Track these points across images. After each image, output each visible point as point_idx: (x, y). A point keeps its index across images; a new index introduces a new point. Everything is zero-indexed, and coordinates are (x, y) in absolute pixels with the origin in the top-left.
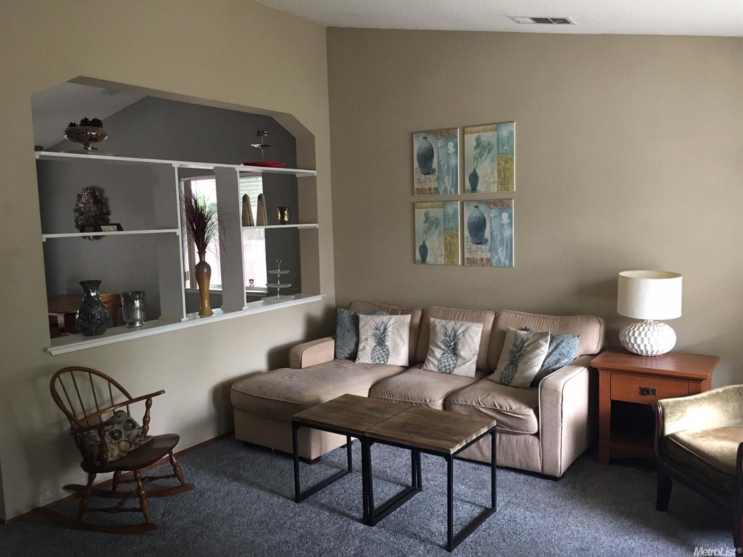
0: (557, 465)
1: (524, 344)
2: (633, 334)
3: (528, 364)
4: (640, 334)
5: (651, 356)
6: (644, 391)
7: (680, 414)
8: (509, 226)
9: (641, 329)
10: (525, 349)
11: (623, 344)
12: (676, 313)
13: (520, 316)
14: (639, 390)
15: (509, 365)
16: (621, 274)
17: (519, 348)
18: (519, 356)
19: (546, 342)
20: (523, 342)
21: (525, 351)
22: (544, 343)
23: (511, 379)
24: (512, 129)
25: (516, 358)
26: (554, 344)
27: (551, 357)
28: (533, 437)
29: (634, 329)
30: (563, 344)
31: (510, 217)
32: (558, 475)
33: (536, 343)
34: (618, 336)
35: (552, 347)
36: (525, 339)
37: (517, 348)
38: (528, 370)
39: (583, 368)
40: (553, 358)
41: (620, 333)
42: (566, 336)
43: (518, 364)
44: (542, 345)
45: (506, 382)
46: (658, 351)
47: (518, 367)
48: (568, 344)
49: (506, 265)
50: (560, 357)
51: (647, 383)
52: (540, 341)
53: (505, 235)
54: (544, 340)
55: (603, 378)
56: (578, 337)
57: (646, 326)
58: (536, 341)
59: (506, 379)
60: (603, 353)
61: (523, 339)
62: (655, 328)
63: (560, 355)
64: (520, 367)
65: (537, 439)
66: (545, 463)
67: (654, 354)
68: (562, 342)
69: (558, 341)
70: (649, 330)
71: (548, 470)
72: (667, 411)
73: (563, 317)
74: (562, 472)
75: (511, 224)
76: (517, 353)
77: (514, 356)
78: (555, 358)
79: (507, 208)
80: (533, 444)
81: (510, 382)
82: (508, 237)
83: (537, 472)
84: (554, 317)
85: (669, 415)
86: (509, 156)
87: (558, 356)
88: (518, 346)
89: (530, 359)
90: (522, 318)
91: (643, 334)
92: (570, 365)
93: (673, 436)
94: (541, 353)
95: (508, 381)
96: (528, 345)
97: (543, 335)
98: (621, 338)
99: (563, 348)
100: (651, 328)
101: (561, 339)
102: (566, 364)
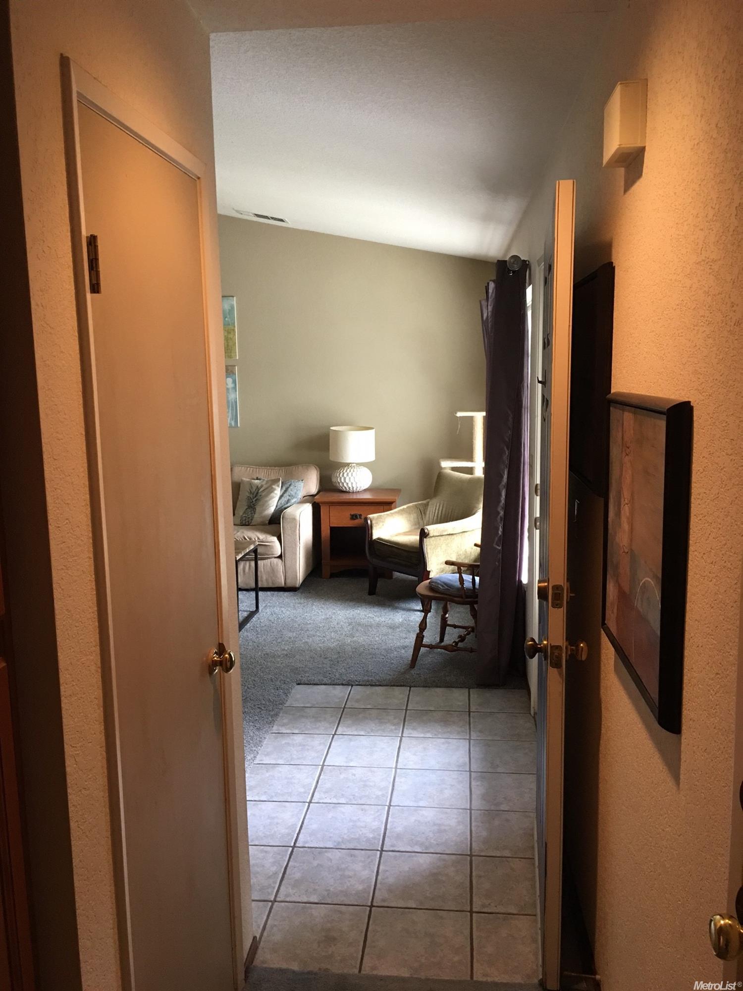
0: (297, 577)
1: (258, 491)
2: (343, 475)
3: (265, 506)
4: (348, 475)
5: (356, 492)
6: (354, 517)
7: (381, 524)
8: (234, 390)
9: (348, 471)
10: (261, 494)
11: (335, 484)
12: (371, 457)
13: (250, 470)
14: (350, 516)
15: (246, 509)
16: (331, 428)
17: (255, 494)
18: (256, 500)
19: (278, 486)
20: (258, 488)
21: (260, 495)
22: (277, 488)
23: (252, 520)
24: (232, 303)
25: (253, 503)
26: (284, 488)
27: (283, 498)
28: (276, 560)
29: (343, 471)
30: (291, 487)
31: (234, 382)
32: (298, 586)
33: (270, 488)
34: (331, 479)
35: (283, 491)
36: (259, 486)
37: (253, 494)
38: (265, 510)
39: (309, 504)
40: (284, 499)
41: (333, 475)
42: (292, 481)
43: (256, 507)
44: (275, 489)
45: (247, 523)
46: (361, 487)
47: (256, 509)
48: (295, 487)
49: (232, 425)
50: (290, 498)
51: (355, 510)
52: (274, 486)
53: (230, 399)
54: (276, 485)
55: (324, 511)
56: (302, 481)
57: (352, 468)
58: (271, 486)
59: (246, 521)
60: (321, 493)
61: (257, 487)
62: (358, 469)
63: (289, 496)
64: (258, 509)
65: (280, 560)
66: (287, 577)
67: (358, 489)
68: (290, 485)
69: (287, 485)
70: (354, 471)
71: (290, 584)
72: (374, 522)
73: (287, 468)
74: (301, 582)
75: (235, 388)
76: (254, 498)
77: (251, 501)
78: (286, 499)
79: (232, 375)
80: (277, 565)
81: (251, 522)
82: (233, 401)
83: (281, 586)
84: (279, 468)
85: (375, 525)
86: (231, 327)
87: (288, 497)
88: (254, 492)
89: (267, 501)
90: (253, 470)
91: (350, 474)
92: (298, 503)
93: (379, 539)
94: (275, 495)
95: (248, 522)
96: (264, 490)
97: (275, 481)
98: (334, 480)
99: (291, 490)
100: (355, 470)
101: (289, 484)
102: (295, 503)
